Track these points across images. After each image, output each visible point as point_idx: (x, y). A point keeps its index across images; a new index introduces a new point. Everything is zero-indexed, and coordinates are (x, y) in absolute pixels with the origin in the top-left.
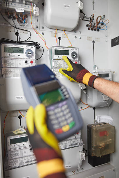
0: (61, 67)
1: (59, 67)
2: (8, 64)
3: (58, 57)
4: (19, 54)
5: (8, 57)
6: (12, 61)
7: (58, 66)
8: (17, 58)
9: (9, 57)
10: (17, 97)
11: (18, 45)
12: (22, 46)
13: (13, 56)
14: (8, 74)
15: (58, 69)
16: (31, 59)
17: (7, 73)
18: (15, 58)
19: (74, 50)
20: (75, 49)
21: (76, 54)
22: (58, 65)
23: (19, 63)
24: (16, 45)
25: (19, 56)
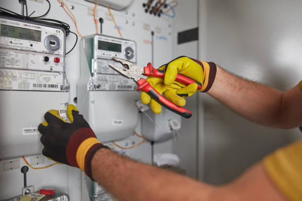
0: (107, 73)
1: (104, 72)
2: (8, 60)
3: (104, 54)
4: (32, 42)
5: (8, 47)
6: (17, 56)
7: (102, 70)
8: (28, 49)
9: (11, 47)
10: (25, 130)
11: (32, 25)
12: (39, 28)
13: (19, 45)
14: (8, 83)
15: (103, 75)
16: (55, 53)
17: (5, 79)
18: (23, 49)
19: (130, 44)
20: (130, 42)
21: (132, 51)
22: (103, 68)
23: (32, 61)
24: (26, 24)
25: (31, 45)
